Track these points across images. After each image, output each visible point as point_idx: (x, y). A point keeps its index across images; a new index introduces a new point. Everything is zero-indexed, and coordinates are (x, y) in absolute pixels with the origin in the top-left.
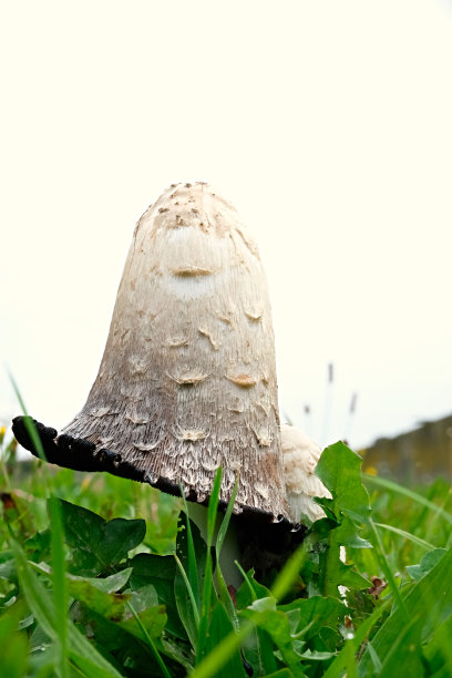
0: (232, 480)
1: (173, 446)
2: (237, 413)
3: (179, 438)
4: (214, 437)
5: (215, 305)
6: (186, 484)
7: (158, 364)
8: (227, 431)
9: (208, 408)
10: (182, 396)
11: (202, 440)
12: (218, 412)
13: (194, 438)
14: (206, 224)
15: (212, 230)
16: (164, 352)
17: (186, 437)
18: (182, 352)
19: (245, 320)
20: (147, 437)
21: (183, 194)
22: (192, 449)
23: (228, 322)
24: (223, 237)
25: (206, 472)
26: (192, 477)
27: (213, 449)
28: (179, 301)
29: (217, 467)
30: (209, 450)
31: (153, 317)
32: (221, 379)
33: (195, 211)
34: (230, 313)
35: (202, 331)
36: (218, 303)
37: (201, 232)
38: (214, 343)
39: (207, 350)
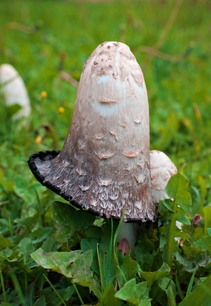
0: (124, 203)
1: (97, 188)
2: (128, 170)
3: (100, 184)
4: (116, 183)
5: (119, 119)
6: (102, 208)
7: (91, 147)
8: (122, 179)
9: (113, 169)
10: (101, 164)
11: (110, 185)
12: (118, 171)
13: (106, 184)
14: (116, 74)
15: (118, 77)
16: (94, 141)
17: (103, 184)
18: (102, 142)
19: (133, 124)
20: (85, 183)
21: (106, 53)
22: (105, 189)
23: (124, 127)
24: (124, 81)
25: (111, 201)
26: (105, 204)
27: (115, 189)
28: (101, 117)
29: (117, 197)
30: (114, 190)
31: (89, 123)
32: (120, 155)
33: (110, 66)
34: (125, 123)
35: (112, 133)
36: (120, 117)
37: (113, 79)
38: (117, 138)
39: (114, 142)
